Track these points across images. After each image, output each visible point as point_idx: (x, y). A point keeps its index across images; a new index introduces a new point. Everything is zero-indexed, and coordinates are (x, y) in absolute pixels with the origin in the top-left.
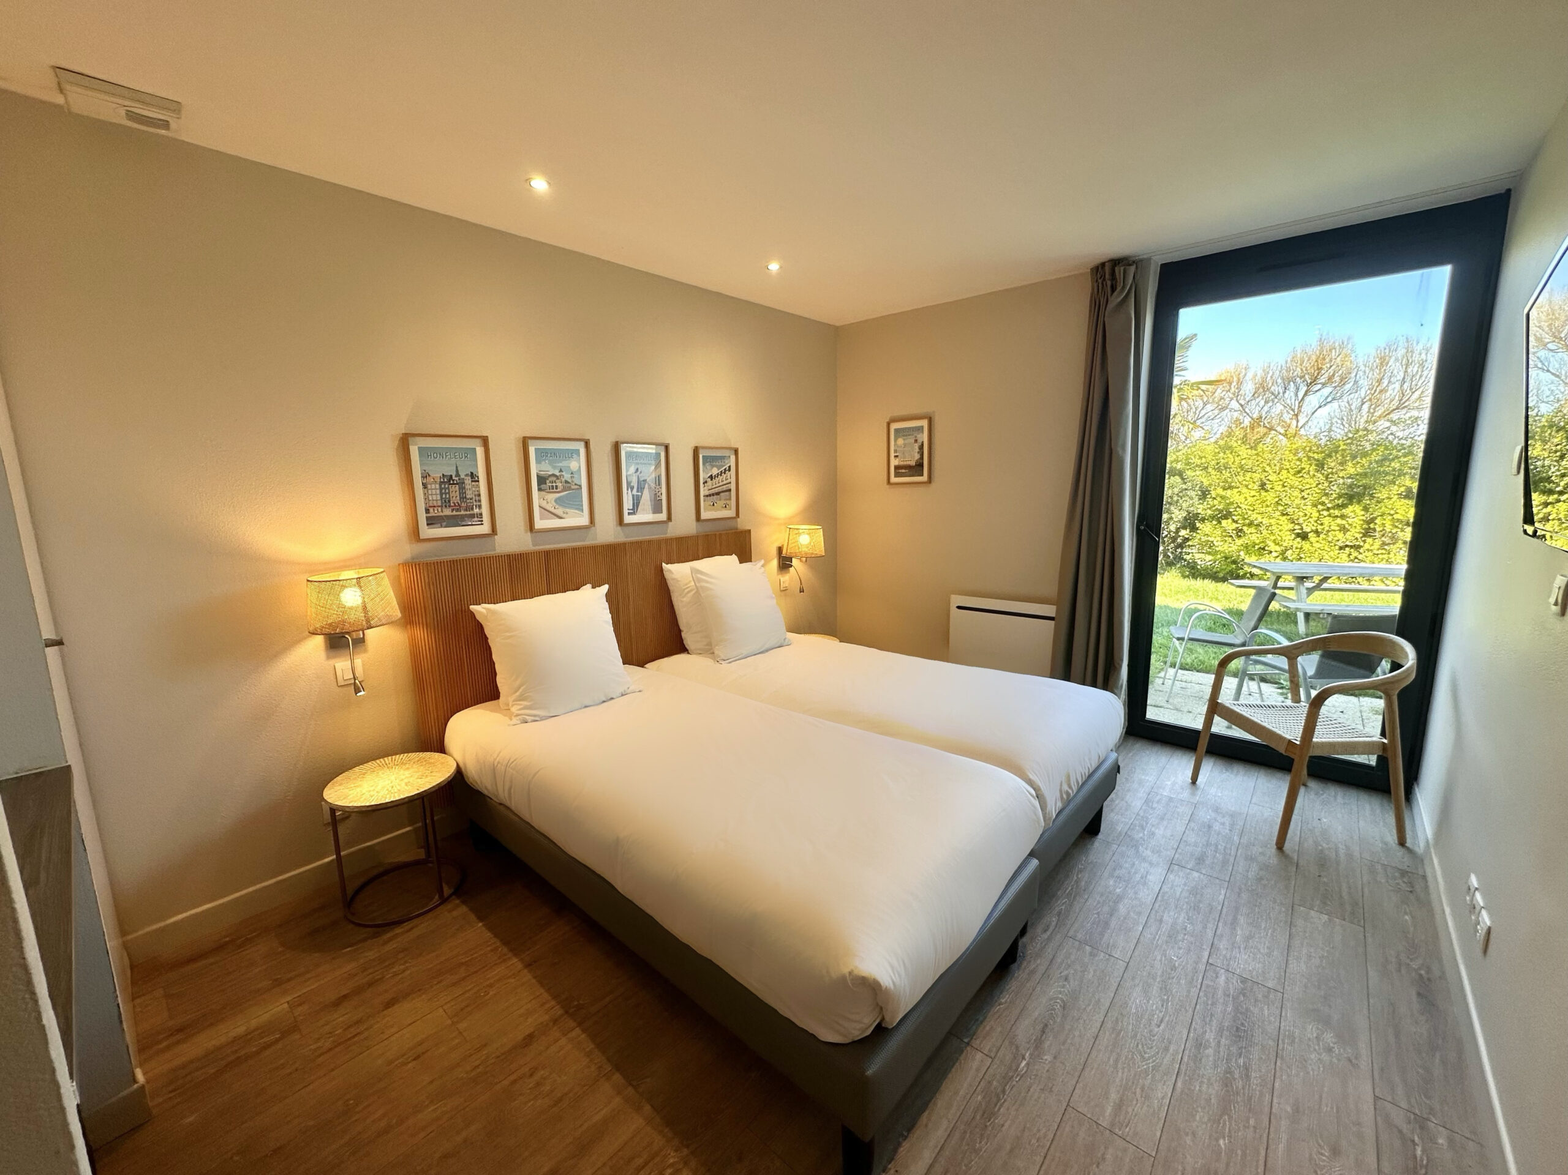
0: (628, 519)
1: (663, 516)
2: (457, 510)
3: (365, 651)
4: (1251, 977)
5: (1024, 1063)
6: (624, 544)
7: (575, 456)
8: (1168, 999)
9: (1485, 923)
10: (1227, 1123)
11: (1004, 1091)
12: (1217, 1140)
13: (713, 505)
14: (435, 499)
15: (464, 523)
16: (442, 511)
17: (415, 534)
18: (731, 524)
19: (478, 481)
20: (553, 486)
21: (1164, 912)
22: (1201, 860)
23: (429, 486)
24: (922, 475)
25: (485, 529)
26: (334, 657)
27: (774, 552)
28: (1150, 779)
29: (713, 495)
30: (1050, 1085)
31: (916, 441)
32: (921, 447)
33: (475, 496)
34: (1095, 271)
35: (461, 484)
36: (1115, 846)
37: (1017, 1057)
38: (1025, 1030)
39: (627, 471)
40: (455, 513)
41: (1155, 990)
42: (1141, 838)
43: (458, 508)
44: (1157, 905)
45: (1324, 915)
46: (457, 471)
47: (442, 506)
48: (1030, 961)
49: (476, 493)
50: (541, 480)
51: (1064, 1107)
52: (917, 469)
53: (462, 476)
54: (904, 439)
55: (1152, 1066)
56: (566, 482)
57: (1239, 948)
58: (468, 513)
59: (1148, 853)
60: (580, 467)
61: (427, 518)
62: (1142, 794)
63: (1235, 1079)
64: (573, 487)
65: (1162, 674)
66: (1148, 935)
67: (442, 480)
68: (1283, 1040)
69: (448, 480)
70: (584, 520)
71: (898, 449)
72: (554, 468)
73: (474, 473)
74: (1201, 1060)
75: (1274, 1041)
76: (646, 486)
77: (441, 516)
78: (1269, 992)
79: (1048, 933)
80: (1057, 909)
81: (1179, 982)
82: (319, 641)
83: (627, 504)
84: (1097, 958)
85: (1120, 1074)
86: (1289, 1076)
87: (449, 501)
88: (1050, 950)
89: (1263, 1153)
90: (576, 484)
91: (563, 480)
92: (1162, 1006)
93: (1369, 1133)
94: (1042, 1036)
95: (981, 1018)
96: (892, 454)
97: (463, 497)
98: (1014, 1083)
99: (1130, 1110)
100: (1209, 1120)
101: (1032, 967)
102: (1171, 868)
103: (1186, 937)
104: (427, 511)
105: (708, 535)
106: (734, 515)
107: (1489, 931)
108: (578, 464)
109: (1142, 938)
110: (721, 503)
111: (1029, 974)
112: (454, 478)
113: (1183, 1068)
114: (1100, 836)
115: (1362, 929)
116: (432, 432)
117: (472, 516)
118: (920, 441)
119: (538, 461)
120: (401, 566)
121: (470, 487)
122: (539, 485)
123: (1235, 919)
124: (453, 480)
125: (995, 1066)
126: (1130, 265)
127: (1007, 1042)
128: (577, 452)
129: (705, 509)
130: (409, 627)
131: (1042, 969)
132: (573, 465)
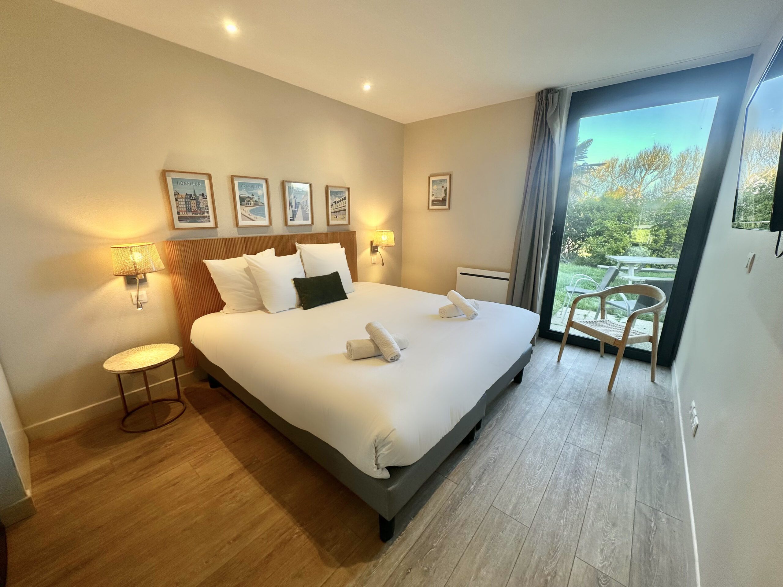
0: (290, 223)
1: (309, 222)
2: (196, 214)
3: (148, 286)
4: (586, 448)
5: (473, 486)
6: (288, 235)
7: (260, 187)
8: (545, 458)
9: (696, 422)
10: (566, 513)
11: (461, 500)
12: (560, 520)
13: (336, 217)
14: (182, 207)
15: (199, 221)
16: (187, 214)
17: (173, 226)
18: (345, 227)
19: (206, 198)
20: (248, 203)
21: (547, 419)
22: (568, 395)
23: (179, 200)
24: (446, 205)
25: (211, 224)
26: (130, 289)
27: (369, 243)
28: (549, 358)
29: (336, 212)
30: (484, 496)
31: (443, 187)
32: (446, 190)
33: (205, 206)
34: (538, 95)
35: (197, 199)
36: (528, 388)
37: (470, 483)
38: (474, 472)
39: (289, 197)
40: (194, 215)
41: (538, 455)
42: (541, 385)
43: (196, 212)
44: (545, 415)
45: (624, 421)
46: (194, 192)
47: (186, 211)
48: (481, 441)
49: (206, 205)
50: (242, 200)
51: (490, 506)
52: (443, 202)
53: (198, 195)
54: (437, 186)
55: (534, 488)
56: (256, 201)
57: (582, 435)
58: (202, 215)
59: (544, 392)
60: (263, 194)
61: (179, 217)
62: (544, 365)
63: (572, 493)
64: (259, 204)
65: (561, 310)
66: (538, 429)
67: (186, 197)
68: (597, 477)
69: (189, 197)
70: (265, 222)
71: (434, 191)
72: (249, 193)
73: (204, 194)
74: (557, 486)
75: (592, 477)
76: (300, 206)
77: (187, 216)
78: (593, 455)
79: (491, 428)
80: (497, 417)
81: (551, 451)
82: (121, 280)
83: (290, 215)
84: (513, 440)
85: (518, 491)
86: (597, 492)
87: (191, 209)
88: (491, 436)
89: (580, 526)
90: (261, 203)
91: (254, 200)
92: (542, 461)
93: (631, 516)
94: (483, 474)
95: (454, 467)
96: (431, 194)
97: (198, 207)
98: (467, 495)
99: (521, 507)
100: (557, 511)
101: (481, 444)
102: (554, 399)
103: (557, 430)
104: (178, 213)
105: (333, 233)
106: (348, 223)
107: (697, 426)
108: (262, 192)
109: (536, 430)
110: (340, 217)
111: (480, 447)
112: (193, 196)
113: (548, 489)
114: (521, 384)
115: (640, 427)
116: (178, 170)
117: (204, 217)
118: (445, 187)
119: (240, 189)
120: (165, 243)
121: (202, 201)
122: (241, 202)
123: (581, 422)
124: (193, 197)
125: (459, 488)
126: (556, 92)
127: (466, 477)
128: (262, 185)
129: (332, 219)
130: (171, 274)
131: (486, 444)
132: (259, 192)
